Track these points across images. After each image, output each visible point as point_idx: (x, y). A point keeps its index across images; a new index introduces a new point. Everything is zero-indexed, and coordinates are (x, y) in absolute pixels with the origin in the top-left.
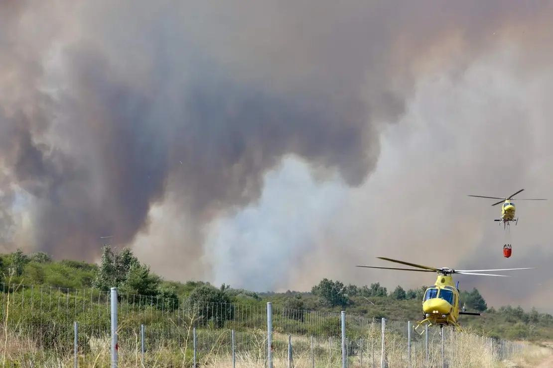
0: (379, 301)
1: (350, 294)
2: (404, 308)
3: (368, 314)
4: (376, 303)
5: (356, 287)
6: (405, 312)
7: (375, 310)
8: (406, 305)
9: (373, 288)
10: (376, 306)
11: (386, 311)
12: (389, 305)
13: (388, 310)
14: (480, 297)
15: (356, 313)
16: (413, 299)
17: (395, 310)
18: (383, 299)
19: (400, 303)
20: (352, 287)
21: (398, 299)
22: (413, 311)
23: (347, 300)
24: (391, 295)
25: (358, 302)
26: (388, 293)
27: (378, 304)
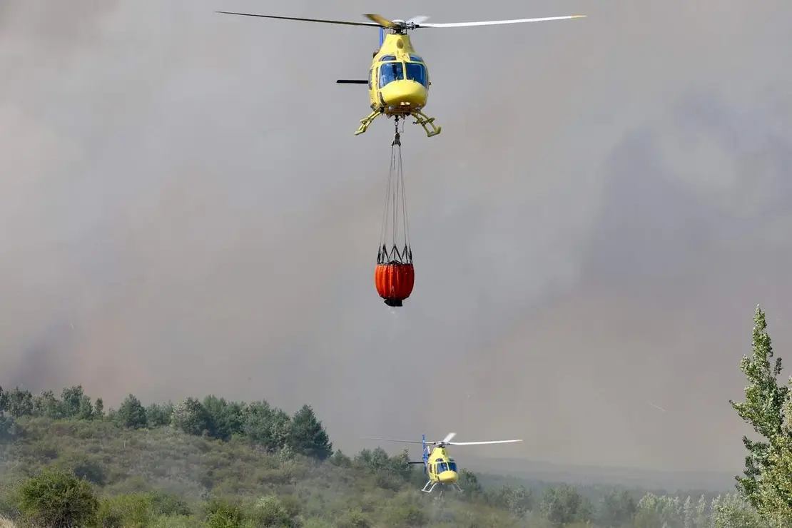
0: (86, 429)
1: (18, 412)
2: (143, 447)
3: (61, 459)
4: (78, 434)
5: (30, 396)
6: (146, 457)
7: (76, 451)
8: (149, 442)
9: (66, 399)
10: (77, 441)
11: (100, 452)
12: (109, 439)
13: (106, 451)
14: (318, 427)
15: (31, 458)
16: (164, 428)
17: (122, 453)
18: (93, 425)
19: (134, 437)
20: (20, 396)
21: (128, 425)
22: (165, 456)
23: (9, 425)
24: (111, 418)
25: (35, 431)
26: (106, 411)
27: (83, 437)
